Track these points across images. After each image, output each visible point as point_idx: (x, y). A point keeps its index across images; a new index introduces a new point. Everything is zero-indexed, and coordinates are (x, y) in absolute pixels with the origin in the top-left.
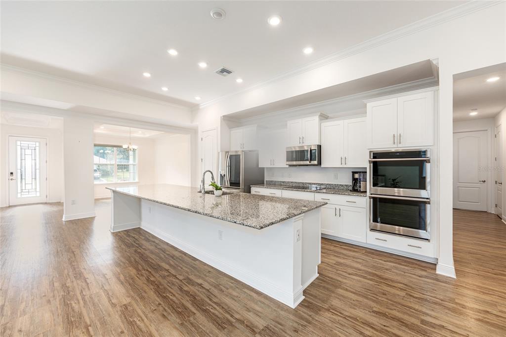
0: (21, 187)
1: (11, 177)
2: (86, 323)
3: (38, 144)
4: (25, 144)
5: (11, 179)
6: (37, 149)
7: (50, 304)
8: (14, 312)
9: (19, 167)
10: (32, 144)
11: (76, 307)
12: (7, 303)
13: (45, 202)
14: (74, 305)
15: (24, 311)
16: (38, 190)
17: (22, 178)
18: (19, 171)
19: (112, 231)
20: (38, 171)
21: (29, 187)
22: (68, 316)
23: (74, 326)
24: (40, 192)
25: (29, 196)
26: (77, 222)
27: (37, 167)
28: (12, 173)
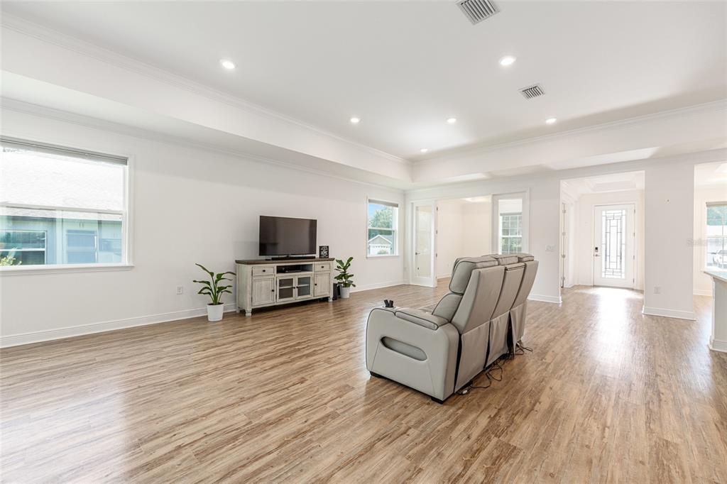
0: (606, 265)
1: (596, 253)
2: (606, 422)
3: (624, 212)
4: (610, 213)
5: (596, 255)
6: (624, 217)
7: (582, 384)
8: (554, 372)
9: (604, 242)
10: (617, 213)
11: (604, 402)
12: (552, 364)
13: (631, 287)
14: (603, 398)
15: (561, 376)
16: (623, 271)
17: (606, 256)
18: (604, 246)
19: (711, 348)
20: (623, 247)
21: (613, 266)
22: (591, 405)
23: (593, 417)
24: (625, 273)
25: (612, 276)
26: (659, 320)
27: (623, 242)
28: (597, 249)
